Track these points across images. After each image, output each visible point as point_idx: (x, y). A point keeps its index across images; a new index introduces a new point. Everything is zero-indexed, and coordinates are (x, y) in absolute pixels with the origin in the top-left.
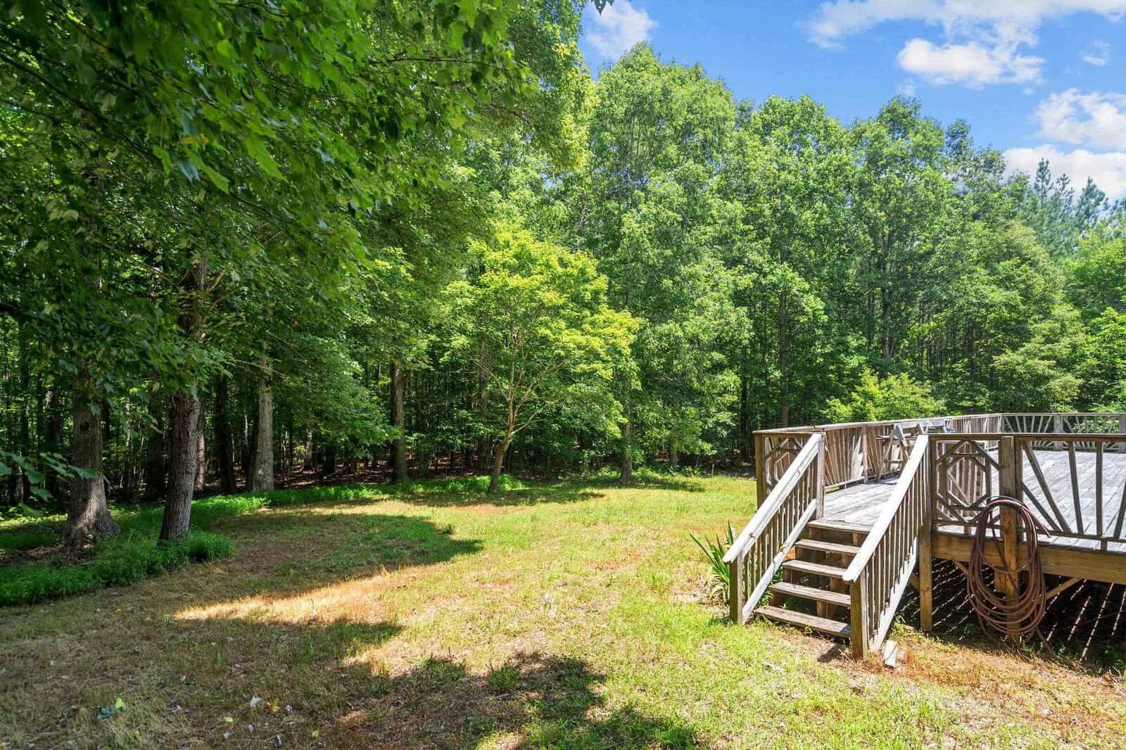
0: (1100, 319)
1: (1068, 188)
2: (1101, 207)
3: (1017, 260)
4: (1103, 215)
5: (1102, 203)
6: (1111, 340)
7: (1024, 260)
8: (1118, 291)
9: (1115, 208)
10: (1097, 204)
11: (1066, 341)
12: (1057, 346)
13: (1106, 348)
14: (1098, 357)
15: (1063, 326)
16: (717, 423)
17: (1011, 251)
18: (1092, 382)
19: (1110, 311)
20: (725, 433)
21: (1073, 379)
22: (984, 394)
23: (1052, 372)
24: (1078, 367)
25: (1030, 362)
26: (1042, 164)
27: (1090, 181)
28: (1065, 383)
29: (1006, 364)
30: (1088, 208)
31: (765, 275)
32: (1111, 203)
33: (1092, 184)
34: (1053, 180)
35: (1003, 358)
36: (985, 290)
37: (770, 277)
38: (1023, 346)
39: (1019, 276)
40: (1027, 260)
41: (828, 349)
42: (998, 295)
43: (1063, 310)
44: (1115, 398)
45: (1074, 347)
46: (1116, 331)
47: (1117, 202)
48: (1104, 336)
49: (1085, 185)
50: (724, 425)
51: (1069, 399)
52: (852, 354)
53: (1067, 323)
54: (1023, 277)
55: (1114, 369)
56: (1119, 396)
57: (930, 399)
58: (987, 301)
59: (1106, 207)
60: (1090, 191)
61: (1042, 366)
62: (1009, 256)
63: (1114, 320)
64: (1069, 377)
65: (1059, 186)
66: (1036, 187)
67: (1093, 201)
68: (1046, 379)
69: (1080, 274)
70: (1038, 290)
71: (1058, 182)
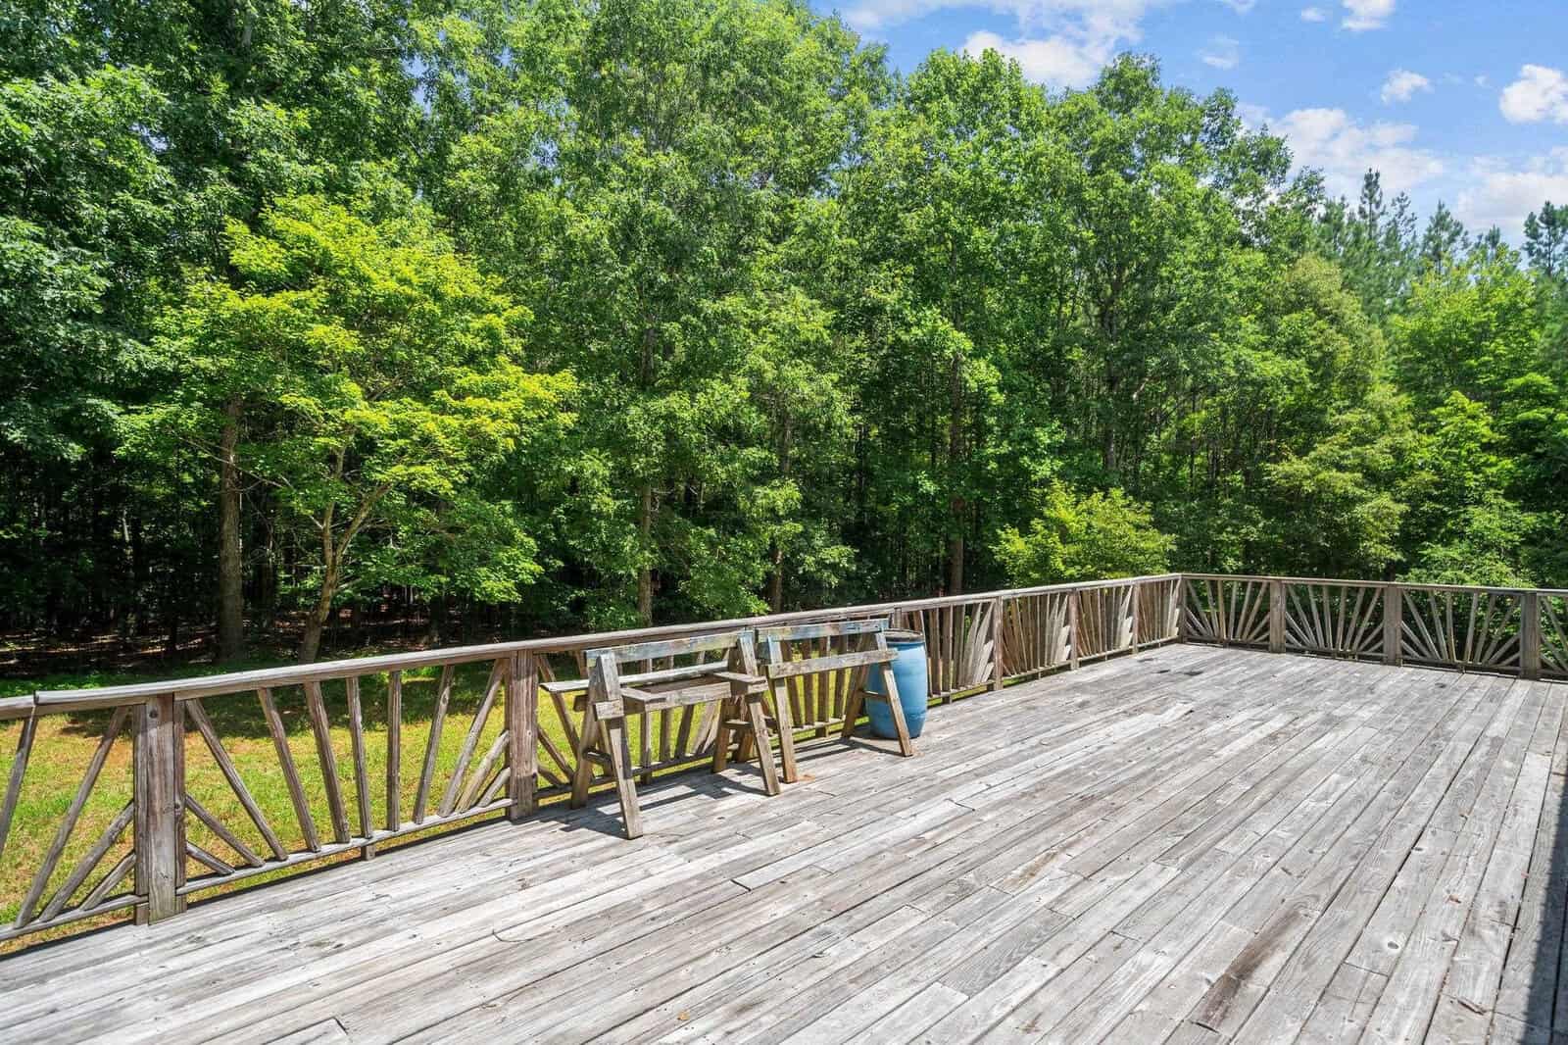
0: (1443, 410)
1: (1408, 213)
2: (1458, 243)
3: (1309, 312)
4: (1461, 255)
5: (1459, 238)
6: (1456, 444)
7: (1321, 313)
8: (1471, 367)
9: (1477, 246)
10: (1452, 240)
11: (1384, 442)
12: (1369, 451)
13: (1449, 454)
14: (1437, 468)
15: (1381, 418)
16: (822, 564)
17: (1302, 299)
18: (1425, 508)
19: (1459, 397)
20: (834, 581)
21: (1391, 504)
22: (1255, 523)
23: (1359, 492)
24: (1404, 484)
25: (1324, 475)
26: (1368, 177)
27: (1440, 207)
28: (1381, 508)
29: (1287, 477)
30: (1437, 246)
31: (908, 326)
32: (1473, 239)
33: (1443, 211)
34: (1386, 201)
35: (1284, 467)
36: (1253, 358)
37: (914, 330)
38: (1314, 449)
39: (1313, 338)
40: (1327, 313)
41: (1005, 448)
42: (1271, 366)
43: (1382, 393)
44: (1461, 536)
45: (1398, 452)
46: (1463, 430)
47: (1480, 237)
48: (1445, 435)
49: (1434, 211)
50: (834, 567)
51: (1386, 535)
52: (1043, 456)
53: (1388, 414)
54: (1319, 341)
55: (1463, 488)
56: (1467, 530)
57: (1152, 532)
58: (1254, 375)
59: (1466, 246)
60: (1440, 221)
61: (1344, 482)
62: (1297, 306)
63: (1463, 410)
64: (1385, 499)
65: (1393, 211)
66: (1362, 211)
67: (1445, 236)
68: (1349, 502)
69: (1417, 339)
70: (1342, 360)
71: (1393, 204)
